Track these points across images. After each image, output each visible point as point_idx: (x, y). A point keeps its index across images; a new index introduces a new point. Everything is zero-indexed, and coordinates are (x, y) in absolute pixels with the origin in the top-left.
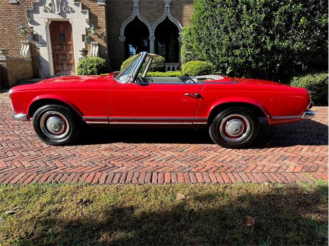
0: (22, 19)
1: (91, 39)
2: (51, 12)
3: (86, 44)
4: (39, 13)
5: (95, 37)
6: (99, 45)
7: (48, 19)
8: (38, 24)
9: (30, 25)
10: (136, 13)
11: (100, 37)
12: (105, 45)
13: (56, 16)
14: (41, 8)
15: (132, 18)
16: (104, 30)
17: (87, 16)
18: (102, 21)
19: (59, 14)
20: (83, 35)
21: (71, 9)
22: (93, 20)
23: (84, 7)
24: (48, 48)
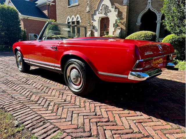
0: (89, 19)
1: (118, 26)
2: (101, 13)
3: (115, 28)
4: (96, 15)
5: (119, 24)
6: (121, 29)
7: (100, 17)
8: (95, 21)
9: (92, 21)
10: (149, 6)
11: (122, 24)
12: (125, 28)
13: (103, 15)
14: (97, 12)
15: (146, 10)
16: (125, 20)
17: (117, 13)
18: (125, 15)
19: (104, 14)
20: (114, 24)
21: (110, 10)
22: (120, 14)
23: (116, 8)
24: (98, 33)
